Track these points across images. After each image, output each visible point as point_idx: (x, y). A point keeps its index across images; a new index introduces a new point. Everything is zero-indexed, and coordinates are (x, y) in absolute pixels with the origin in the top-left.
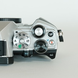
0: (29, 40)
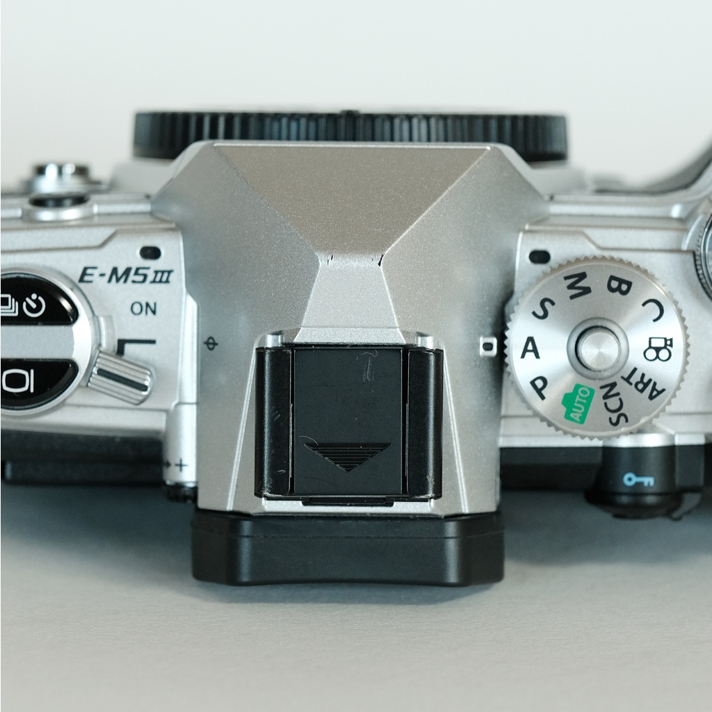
0: (668, 343)
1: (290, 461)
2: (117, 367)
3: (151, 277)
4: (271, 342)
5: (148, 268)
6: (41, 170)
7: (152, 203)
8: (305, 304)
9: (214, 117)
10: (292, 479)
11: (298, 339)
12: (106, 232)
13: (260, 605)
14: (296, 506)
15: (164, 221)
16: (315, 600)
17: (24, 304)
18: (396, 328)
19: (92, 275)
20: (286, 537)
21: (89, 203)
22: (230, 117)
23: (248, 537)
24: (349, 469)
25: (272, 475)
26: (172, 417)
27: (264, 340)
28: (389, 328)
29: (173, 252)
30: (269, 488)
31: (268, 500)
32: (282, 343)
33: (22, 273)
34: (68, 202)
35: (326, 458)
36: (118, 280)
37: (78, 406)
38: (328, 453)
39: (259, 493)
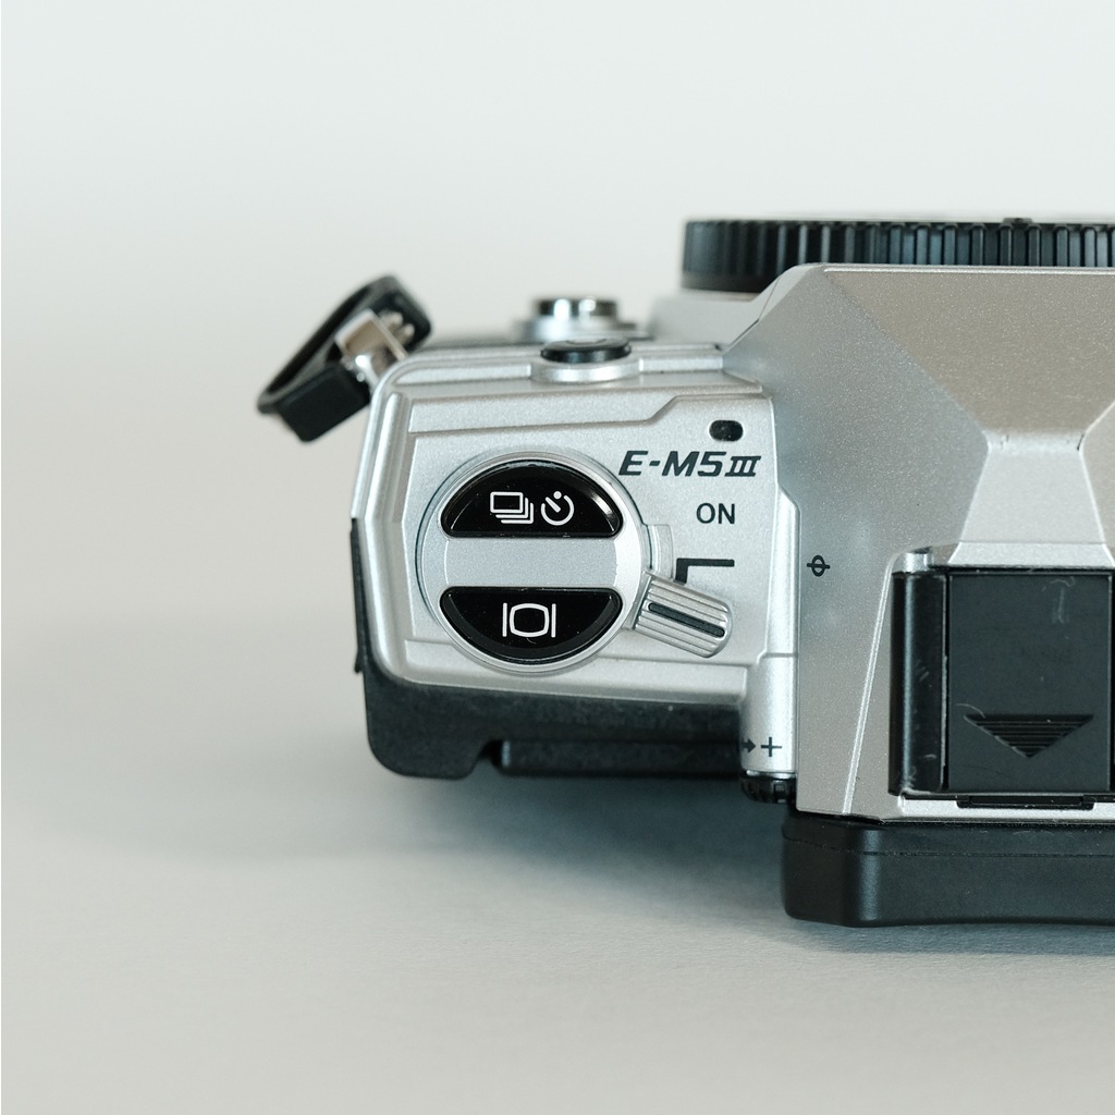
1: (943, 741)
2: (679, 600)
3: (727, 467)
4: (911, 564)
5: (724, 453)
6: (546, 308)
7: (724, 357)
8: (967, 507)
9: (815, 228)
10: (946, 768)
11: (954, 560)
12: (659, 400)
13: (893, 955)
14: (948, 809)
15: (747, 383)
16: (972, 948)
17: (543, 506)
18: (1100, 543)
19: (640, 463)
20: (932, 855)
21: (631, 357)
22: (838, 228)
23: (875, 853)
24: (1031, 753)
25: (915, 761)
26: (757, 674)
27: (901, 560)
28: (1091, 543)
29: (760, 430)
30: (912, 782)
31: (907, 799)
32: (930, 566)
33: (538, 461)
34: (600, 355)
35: (997, 737)
36: (678, 471)
37: (617, 658)
38: (999, 729)
39: (895, 789)
